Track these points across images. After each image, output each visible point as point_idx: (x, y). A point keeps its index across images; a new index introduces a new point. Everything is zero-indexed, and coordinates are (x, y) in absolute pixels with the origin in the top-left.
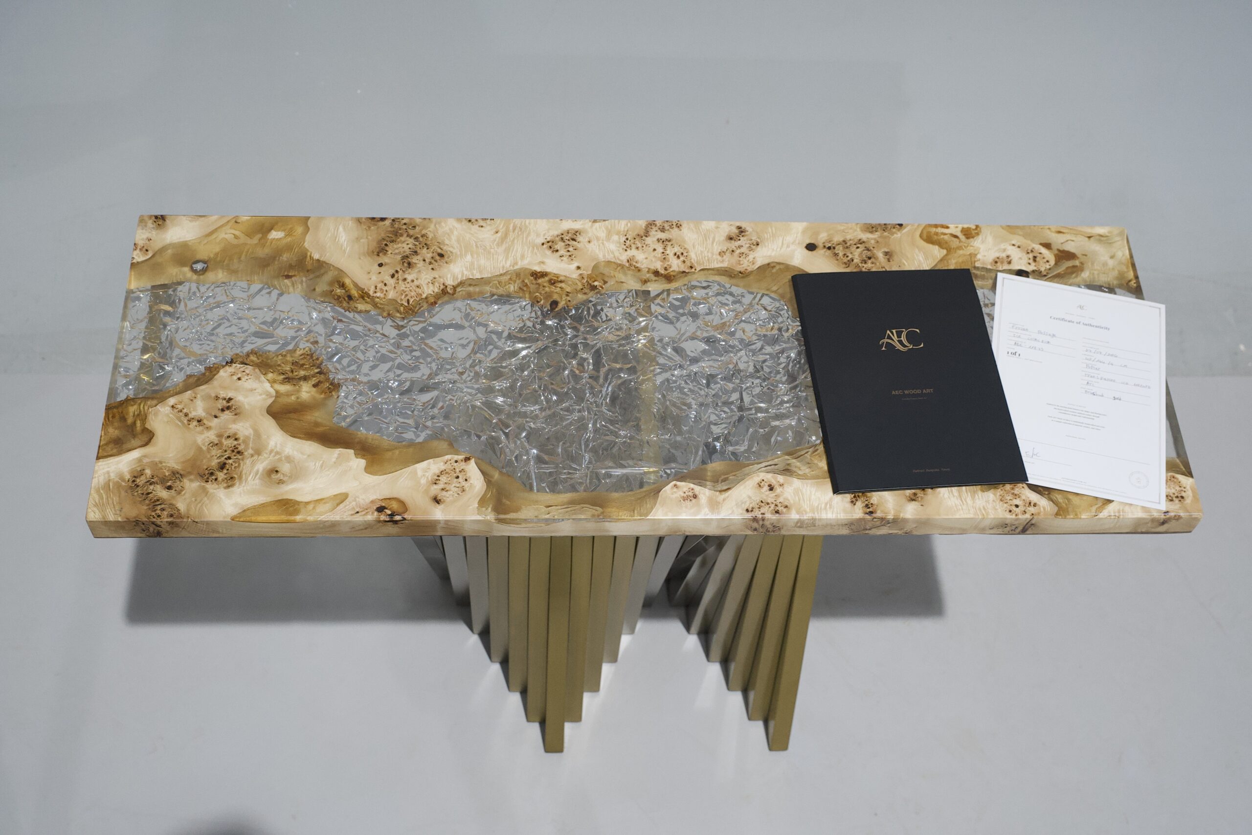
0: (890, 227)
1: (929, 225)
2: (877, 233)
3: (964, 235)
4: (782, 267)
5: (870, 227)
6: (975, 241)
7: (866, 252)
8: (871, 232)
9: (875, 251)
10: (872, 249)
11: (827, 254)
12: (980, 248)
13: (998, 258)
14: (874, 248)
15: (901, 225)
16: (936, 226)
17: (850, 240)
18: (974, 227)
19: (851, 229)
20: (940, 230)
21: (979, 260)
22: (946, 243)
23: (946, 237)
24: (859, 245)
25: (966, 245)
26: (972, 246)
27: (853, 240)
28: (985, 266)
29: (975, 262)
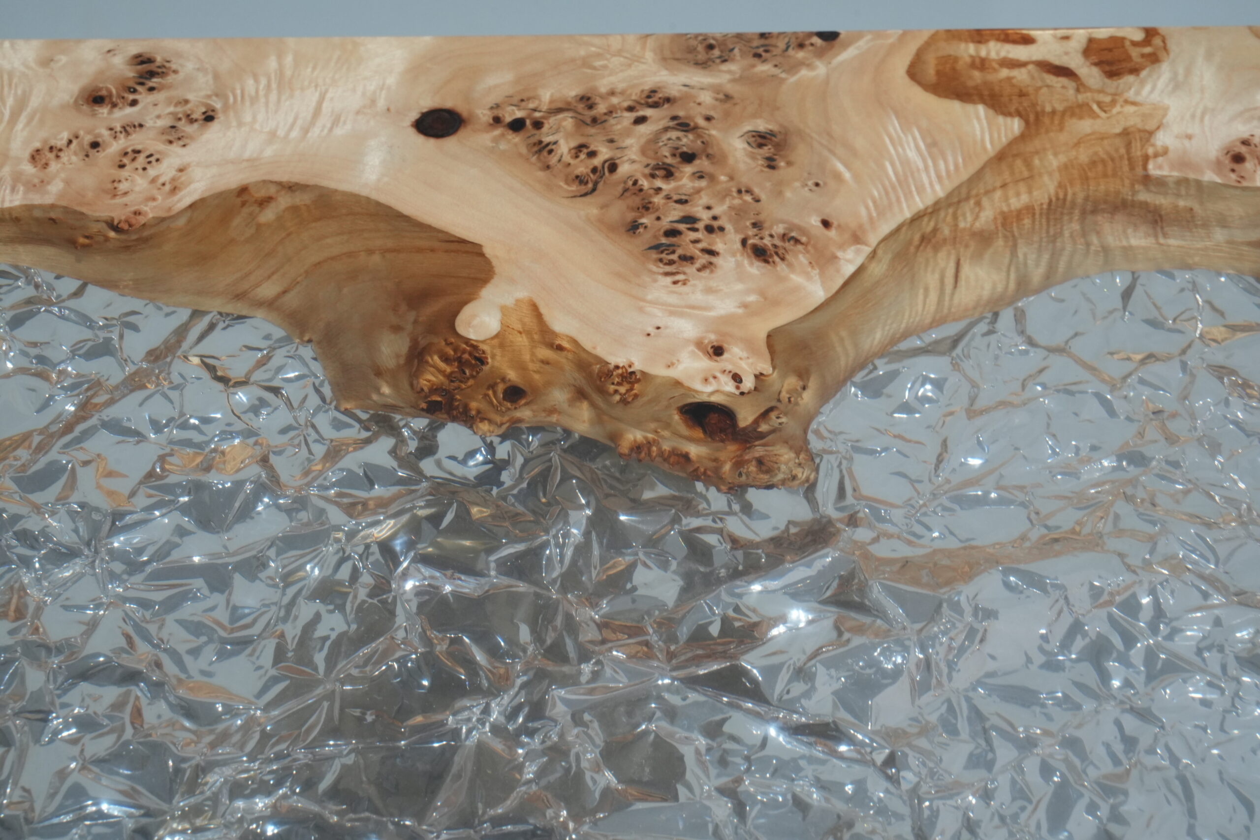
0: (782, 45)
1: (948, 31)
2: (725, 67)
3: (1096, 64)
4: (301, 199)
5: (700, 48)
6: (1143, 83)
7: (674, 134)
8: (703, 65)
9: (714, 132)
10: (701, 122)
11: (503, 146)
12: (1166, 109)
13: (1245, 142)
14: (708, 119)
15: (830, 37)
16: (979, 36)
17: (612, 93)
18: (1139, 36)
19: (619, 53)
20: (994, 50)
21: (1165, 152)
22: (1022, 94)
23: (1021, 76)
24: (648, 112)
25: (1108, 99)
26: (1134, 103)
27: (622, 93)
28: (1192, 176)
29: (1146, 159)
